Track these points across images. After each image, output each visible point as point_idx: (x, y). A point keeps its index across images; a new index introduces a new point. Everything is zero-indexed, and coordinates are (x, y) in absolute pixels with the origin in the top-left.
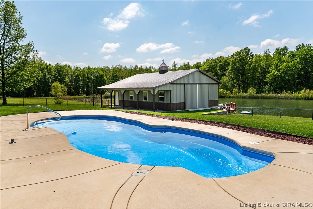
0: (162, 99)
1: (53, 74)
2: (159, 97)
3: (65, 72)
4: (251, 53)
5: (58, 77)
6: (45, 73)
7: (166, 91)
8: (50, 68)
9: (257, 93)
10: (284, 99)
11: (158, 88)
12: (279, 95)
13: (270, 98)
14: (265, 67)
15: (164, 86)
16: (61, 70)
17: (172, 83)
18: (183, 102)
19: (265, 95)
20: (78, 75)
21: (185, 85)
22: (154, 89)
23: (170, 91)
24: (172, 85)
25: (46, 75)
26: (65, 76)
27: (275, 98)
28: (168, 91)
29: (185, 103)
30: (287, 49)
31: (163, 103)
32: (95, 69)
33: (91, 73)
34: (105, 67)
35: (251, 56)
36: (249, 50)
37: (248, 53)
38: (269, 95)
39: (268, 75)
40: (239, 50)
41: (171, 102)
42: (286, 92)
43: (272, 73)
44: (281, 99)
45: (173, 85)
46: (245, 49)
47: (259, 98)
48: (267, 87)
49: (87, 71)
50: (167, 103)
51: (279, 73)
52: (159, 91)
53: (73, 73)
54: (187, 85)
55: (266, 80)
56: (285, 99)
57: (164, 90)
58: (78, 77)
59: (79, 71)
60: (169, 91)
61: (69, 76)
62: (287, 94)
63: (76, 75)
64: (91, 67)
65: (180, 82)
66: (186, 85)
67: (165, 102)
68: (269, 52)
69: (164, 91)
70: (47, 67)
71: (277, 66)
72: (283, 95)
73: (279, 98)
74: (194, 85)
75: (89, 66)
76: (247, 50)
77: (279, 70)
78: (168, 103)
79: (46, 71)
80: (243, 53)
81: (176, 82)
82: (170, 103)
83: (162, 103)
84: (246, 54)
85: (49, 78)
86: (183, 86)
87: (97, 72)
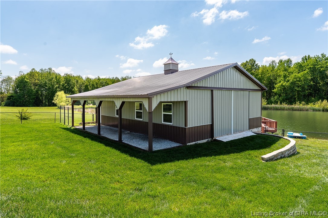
0: (168, 118)
1: (61, 84)
2: (163, 113)
3: (74, 82)
4: (257, 65)
5: (67, 87)
6: (53, 83)
7: (177, 102)
8: (60, 78)
9: (267, 104)
10: (298, 110)
11: (159, 96)
12: (293, 106)
13: (283, 109)
14: (271, 78)
15: (173, 92)
16: (70, 80)
17: (189, 87)
18: (209, 123)
19: (277, 106)
20: (87, 85)
21: (212, 91)
22: (149, 97)
23: (186, 102)
24: (188, 90)
25: (54, 84)
26: (74, 86)
27: (289, 109)
28: (179, 102)
29: (212, 126)
30: (291, 61)
31: (171, 126)
32: (104, 79)
33: (101, 83)
34: (115, 78)
35: (256, 67)
36: (255, 62)
37: (254, 64)
38: (282, 106)
39: (276, 86)
40: (245, 62)
41: (186, 125)
42: (300, 103)
43: (281, 83)
44: (295, 110)
45: (191, 90)
46: (250, 60)
47: (270, 109)
48: (276, 97)
49: (97, 82)
50: (178, 126)
51: (288, 84)
52: (161, 103)
53: (83, 83)
54: (216, 91)
55: (275, 90)
56: (300, 110)
57: (172, 100)
58: (88, 87)
59: (88, 81)
60: (182, 102)
61: (78, 85)
62: (301, 105)
63: (85, 85)
64: (101, 77)
65: (204, 86)
66: (214, 91)
67: (175, 125)
68: (275, 63)
69: (173, 102)
70: (56, 77)
71: (285, 77)
72: (297, 106)
73: (293, 110)
74: (227, 92)
75: (99, 77)
76: (253, 62)
77: (288, 81)
78: (181, 126)
79: (54, 81)
80: (249, 65)
81: (196, 85)
82: (184, 126)
83: (168, 126)
84: (251, 65)
85: (57, 87)
86: (209, 92)
87: (106, 82)
